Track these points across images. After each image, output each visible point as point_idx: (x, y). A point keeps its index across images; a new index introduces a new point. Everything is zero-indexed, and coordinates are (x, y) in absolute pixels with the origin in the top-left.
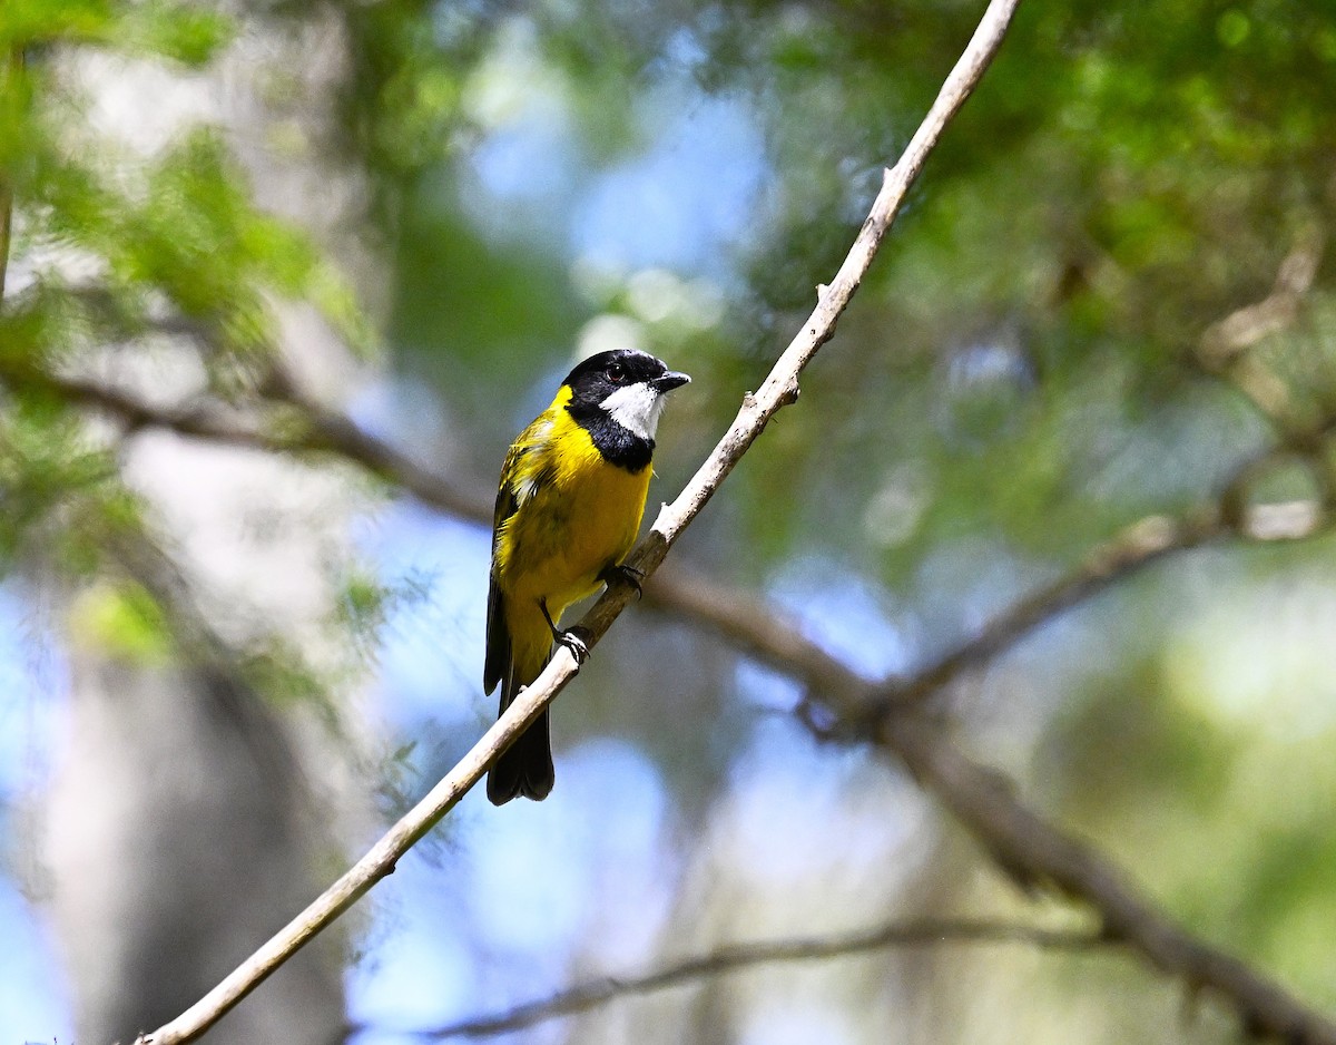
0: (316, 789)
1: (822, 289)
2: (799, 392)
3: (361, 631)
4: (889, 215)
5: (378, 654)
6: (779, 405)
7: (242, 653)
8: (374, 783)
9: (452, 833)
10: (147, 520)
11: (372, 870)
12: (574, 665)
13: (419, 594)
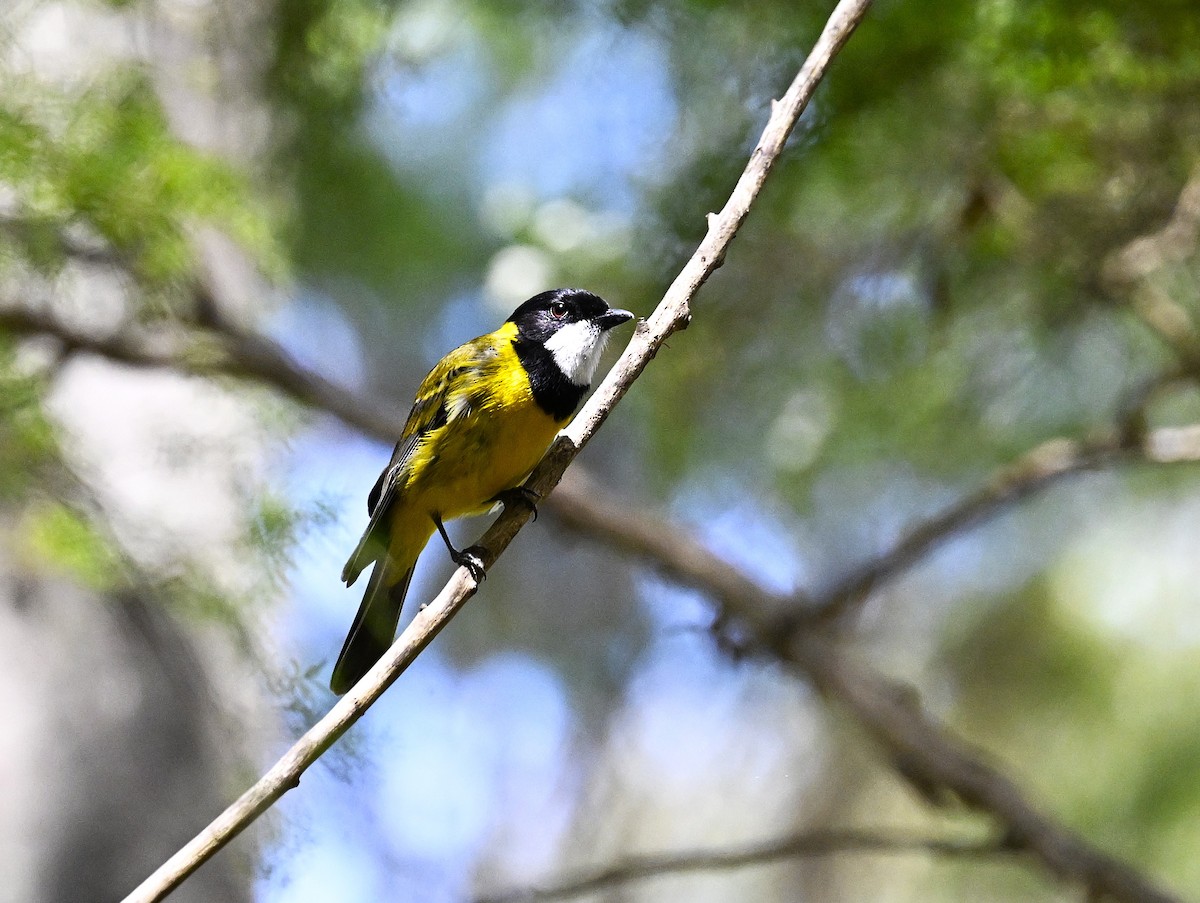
0: (228, 707)
1: (712, 217)
2: (690, 317)
3: (272, 553)
4: (777, 145)
5: (289, 574)
6: (670, 331)
7: (154, 576)
8: (286, 701)
9: (360, 749)
10: (65, 448)
11: (277, 784)
12: (471, 584)
13: (328, 518)
